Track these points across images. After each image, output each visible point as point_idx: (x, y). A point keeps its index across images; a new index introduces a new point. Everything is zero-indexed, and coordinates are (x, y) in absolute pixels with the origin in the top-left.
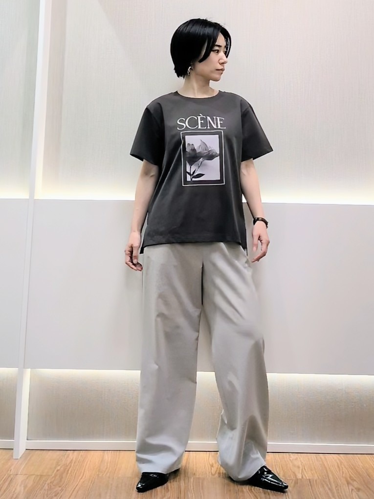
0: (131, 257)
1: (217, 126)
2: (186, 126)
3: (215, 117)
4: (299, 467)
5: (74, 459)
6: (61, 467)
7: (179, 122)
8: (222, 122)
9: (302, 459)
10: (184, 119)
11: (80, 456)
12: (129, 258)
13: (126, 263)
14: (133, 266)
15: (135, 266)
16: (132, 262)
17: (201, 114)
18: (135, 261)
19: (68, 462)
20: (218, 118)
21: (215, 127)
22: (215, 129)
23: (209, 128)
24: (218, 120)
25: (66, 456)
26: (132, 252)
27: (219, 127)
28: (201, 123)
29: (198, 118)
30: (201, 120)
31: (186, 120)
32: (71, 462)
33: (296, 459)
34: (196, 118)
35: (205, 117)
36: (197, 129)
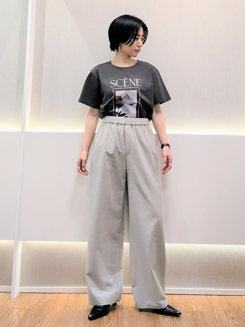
0: (81, 167)
1: (136, 84)
2: (116, 85)
3: (134, 79)
4: (194, 304)
5: (50, 299)
6: (42, 304)
7: (111, 82)
8: (139, 82)
9: (196, 299)
10: (115, 81)
11: (54, 297)
12: (79, 167)
13: (78, 171)
14: (82, 172)
15: (83, 172)
16: (82, 170)
17: (125, 78)
18: (83, 169)
19: (47, 301)
20: (136, 80)
21: (135, 85)
22: (135, 87)
23: (130, 86)
24: (137, 81)
25: (45, 297)
26: (81, 163)
27: (137, 85)
28: (126, 83)
29: (123, 80)
30: (126, 81)
31: (116, 82)
32: (48, 301)
33: (193, 299)
34: (122, 80)
35: (128, 79)
36: (123, 87)
